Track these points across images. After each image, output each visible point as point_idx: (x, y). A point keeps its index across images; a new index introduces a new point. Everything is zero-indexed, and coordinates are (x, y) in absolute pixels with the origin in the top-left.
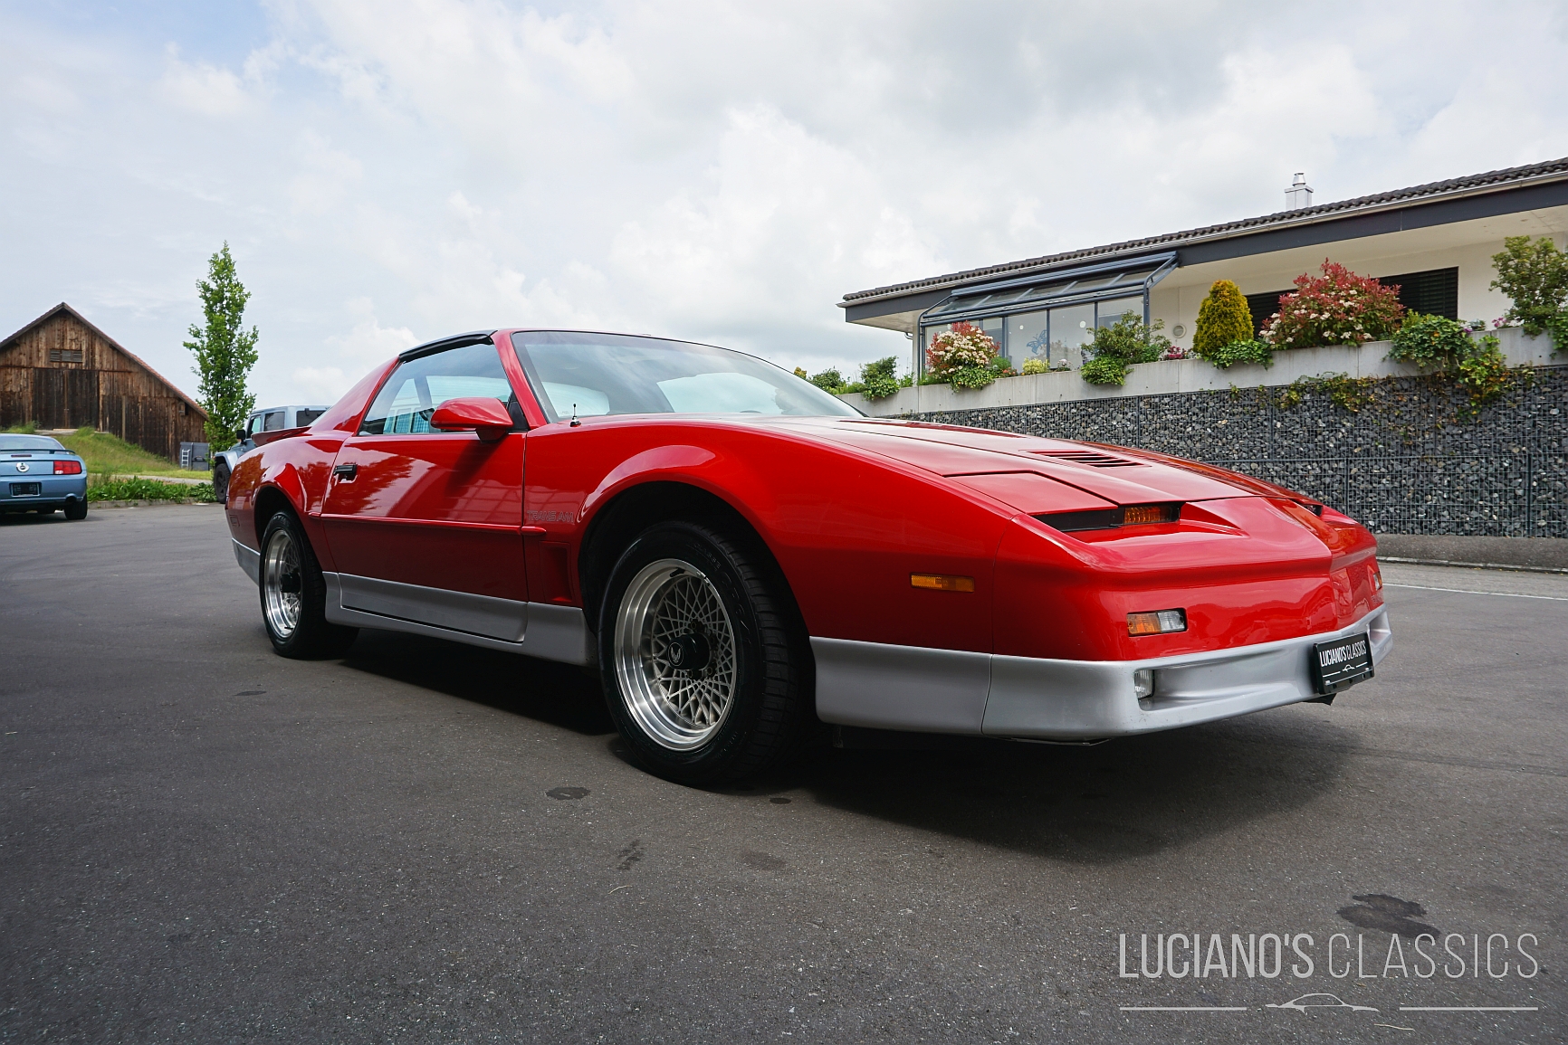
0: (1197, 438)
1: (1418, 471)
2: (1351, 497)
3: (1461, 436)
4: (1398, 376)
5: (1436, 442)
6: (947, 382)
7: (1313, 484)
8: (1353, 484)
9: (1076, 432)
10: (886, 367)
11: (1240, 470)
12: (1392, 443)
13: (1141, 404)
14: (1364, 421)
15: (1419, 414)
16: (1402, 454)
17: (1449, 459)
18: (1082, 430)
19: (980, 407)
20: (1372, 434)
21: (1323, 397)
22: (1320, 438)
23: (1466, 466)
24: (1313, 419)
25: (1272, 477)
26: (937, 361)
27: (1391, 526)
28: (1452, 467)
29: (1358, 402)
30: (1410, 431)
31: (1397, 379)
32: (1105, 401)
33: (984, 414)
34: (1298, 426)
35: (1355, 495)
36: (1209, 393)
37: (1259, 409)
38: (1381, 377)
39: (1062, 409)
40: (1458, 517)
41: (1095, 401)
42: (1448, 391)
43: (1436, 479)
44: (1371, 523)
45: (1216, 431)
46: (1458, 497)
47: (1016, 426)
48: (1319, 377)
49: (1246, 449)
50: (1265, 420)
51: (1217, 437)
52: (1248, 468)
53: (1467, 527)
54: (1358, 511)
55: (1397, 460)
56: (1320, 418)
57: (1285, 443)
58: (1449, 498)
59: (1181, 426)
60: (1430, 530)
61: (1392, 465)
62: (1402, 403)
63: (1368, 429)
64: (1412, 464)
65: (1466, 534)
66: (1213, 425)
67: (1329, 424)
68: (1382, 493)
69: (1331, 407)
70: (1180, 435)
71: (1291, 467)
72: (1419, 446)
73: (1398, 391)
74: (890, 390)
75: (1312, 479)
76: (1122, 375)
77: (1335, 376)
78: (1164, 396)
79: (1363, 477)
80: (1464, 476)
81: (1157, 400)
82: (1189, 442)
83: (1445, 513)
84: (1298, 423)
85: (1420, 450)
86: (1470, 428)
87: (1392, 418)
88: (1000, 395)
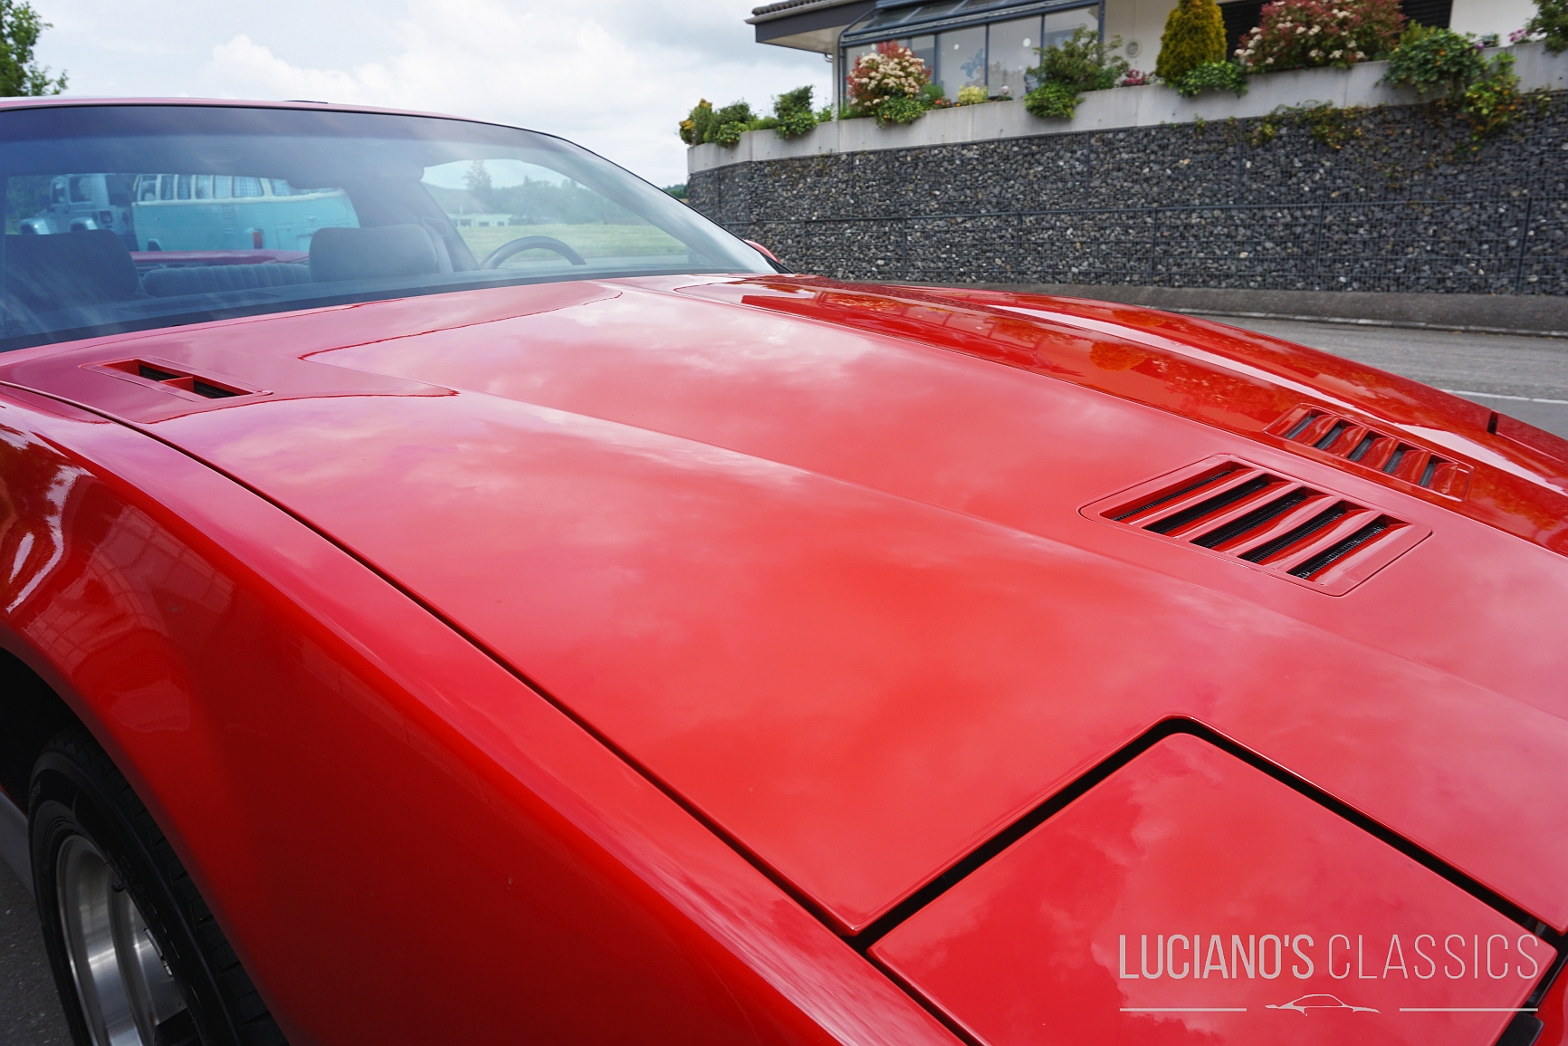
0: (1155, 181)
1: (1401, 219)
2: (1322, 249)
3: (1455, 176)
4: (1391, 104)
5: (1425, 184)
6: (872, 116)
7: (1282, 234)
8: (1327, 235)
9: (1018, 174)
10: (801, 99)
11: (1201, 217)
12: (1376, 186)
13: (1093, 141)
14: (1347, 160)
15: (1410, 151)
16: (1385, 199)
17: (1438, 205)
18: (1024, 172)
19: (909, 146)
20: (1353, 176)
21: (1302, 131)
22: (1294, 180)
23: (1455, 213)
24: (1287, 158)
25: (1237, 226)
26: (859, 90)
27: (1365, 283)
28: (1440, 214)
29: (1342, 136)
30: (1398, 172)
31: (1391, 109)
32: (1050, 137)
33: (914, 153)
34: (1270, 166)
35: (1328, 247)
36: (1170, 127)
37: (1227, 146)
38: (1371, 106)
39: (1002, 147)
40: (1440, 272)
41: (1040, 137)
42: (1447, 123)
44: (1342, 279)
45: (1176, 172)
46: (1443, 249)
47: (950, 167)
48: (1300, 107)
49: (1208, 194)
50: (1234, 159)
51: (1177, 180)
52: (1210, 215)
53: (1449, 284)
54: (1330, 266)
55: (1379, 206)
56: (1296, 156)
57: (1254, 186)
58: (1432, 251)
59: (1137, 167)
60: (1408, 287)
61: (1373, 212)
62: (1392, 138)
63: (1350, 169)
64: (1395, 210)
65: (1447, 292)
66: (1174, 166)
67: (1307, 164)
68: (1358, 245)
69: (1310, 142)
70: (1135, 177)
71: (1259, 215)
72: (1405, 189)
73: (1389, 123)
74: (806, 125)
75: (1280, 228)
76: (1072, 106)
77: (1318, 105)
78: (1117, 131)
79: (1338, 226)
80: (1452, 224)
81: (1111, 136)
82: (1145, 185)
83: (1426, 268)
84: (1270, 162)
85: (1407, 193)
86: (1467, 167)
87: (1379, 156)
88: (932, 131)
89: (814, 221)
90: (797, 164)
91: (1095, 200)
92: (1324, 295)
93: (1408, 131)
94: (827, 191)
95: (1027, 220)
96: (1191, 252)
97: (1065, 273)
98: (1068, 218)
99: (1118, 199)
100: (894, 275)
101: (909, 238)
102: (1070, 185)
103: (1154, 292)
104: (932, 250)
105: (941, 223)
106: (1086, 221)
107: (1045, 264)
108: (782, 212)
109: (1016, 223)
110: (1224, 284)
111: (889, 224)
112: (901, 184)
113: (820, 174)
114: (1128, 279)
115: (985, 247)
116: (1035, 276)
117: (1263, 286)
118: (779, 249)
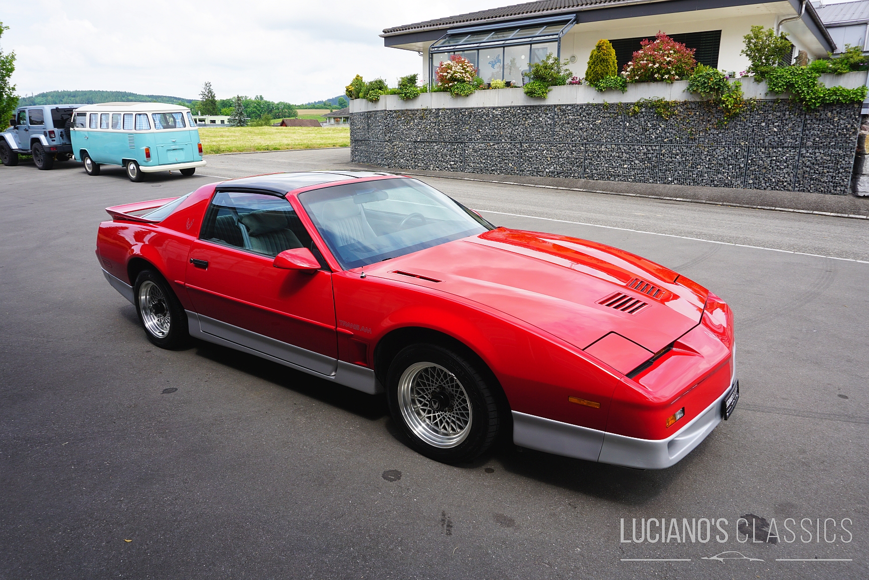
0: (585, 130)
1: (695, 152)
2: (661, 165)
3: (718, 135)
4: (690, 101)
5: (705, 137)
6: (448, 91)
7: (642, 157)
8: (662, 158)
9: (520, 123)
10: (412, 80)
11: (606, 148)
12: (684, 137)
13: (556, 109)
14: (671, 124)
15: (698, 122)
16: (688, 143)
17: (711, 147)
18: (523, 122)
19: (467, 107)
20: (674, 132)
21: (651, 110)
22: (648, 132)
23: (718, 151)
24: (645, 122)
25: (622, 153)
26: (442, 79)
27: (679, 181)
28: (711, 151)
29: (669, 114)
30: (693, 131)
31: (690, 103)
32: (536, 106)
33: (469, 110)
34: (637, 126)
35: (663, 164)
36: (592, 105)
37: (618, 115)
38: (682, 101)
39: (512, 110)
40: (712, 177)
41: (531, 106)
42: (714, 110)
43: (703, 157)
44: (670, 179)
45: (595, 126)
46: (713, 167)
47: (487, 118)
48: (650, 99)
49: (610, 137)
50: (621, 121)
51: (595, 129)
52: (610, 147)
53: (716, 182)
54: (664, 173)
55: (685, 146)
56: (649, 121)
57: (630, 135)
58: (708, 167)
59: (577, 123)
60: (698, 183)
61: (683, 149)
62: (690, 116)
63: (672, 129)
64: (692, 148)
65: (715, 186)
66: (594, 123)
67: (654, 125)
68: (676, 164)
69: (655, 116)
70: (576, 127)
71: (632, 148)
72: (696, 139)
73: (689, 109)
74: (415, 94)
75: (642, 154)
76: (546, 92)
77: (658, 99)
78: (567, 105)
79: (668, 154)
80: (717, 156)
82: (580, 131)
83: (706, 175)
84: (637, 124)
85: (697, 141)
86: (723, 131)
87: (685, 124)
88: (478, 100)
89: (418, 142)
90: (410, 113)
91: (557, 137)
92: (662, 186)
93: (698, 113)
94: (425, 127)
95: (525, 146)
96: (602, 164)
97: (543, 172)
98: (544, 145)
99: (568, 137)
100: (459, 169)
101: (467, 152)
102: (545, 129)
103: (585, 182)
104: (478, 158)
105: (482, 145)
106: (553, 147)
107: (533, 167)
108: (402, 136)
109: (519, 147)
110: (617, 180)
111: (456, 145)
112: (463, 125)
113: (421, 118)
114: (572, 175)
115: (504, 158)
116: (528, 172)
117: (634, 181)
118: (400, 155)
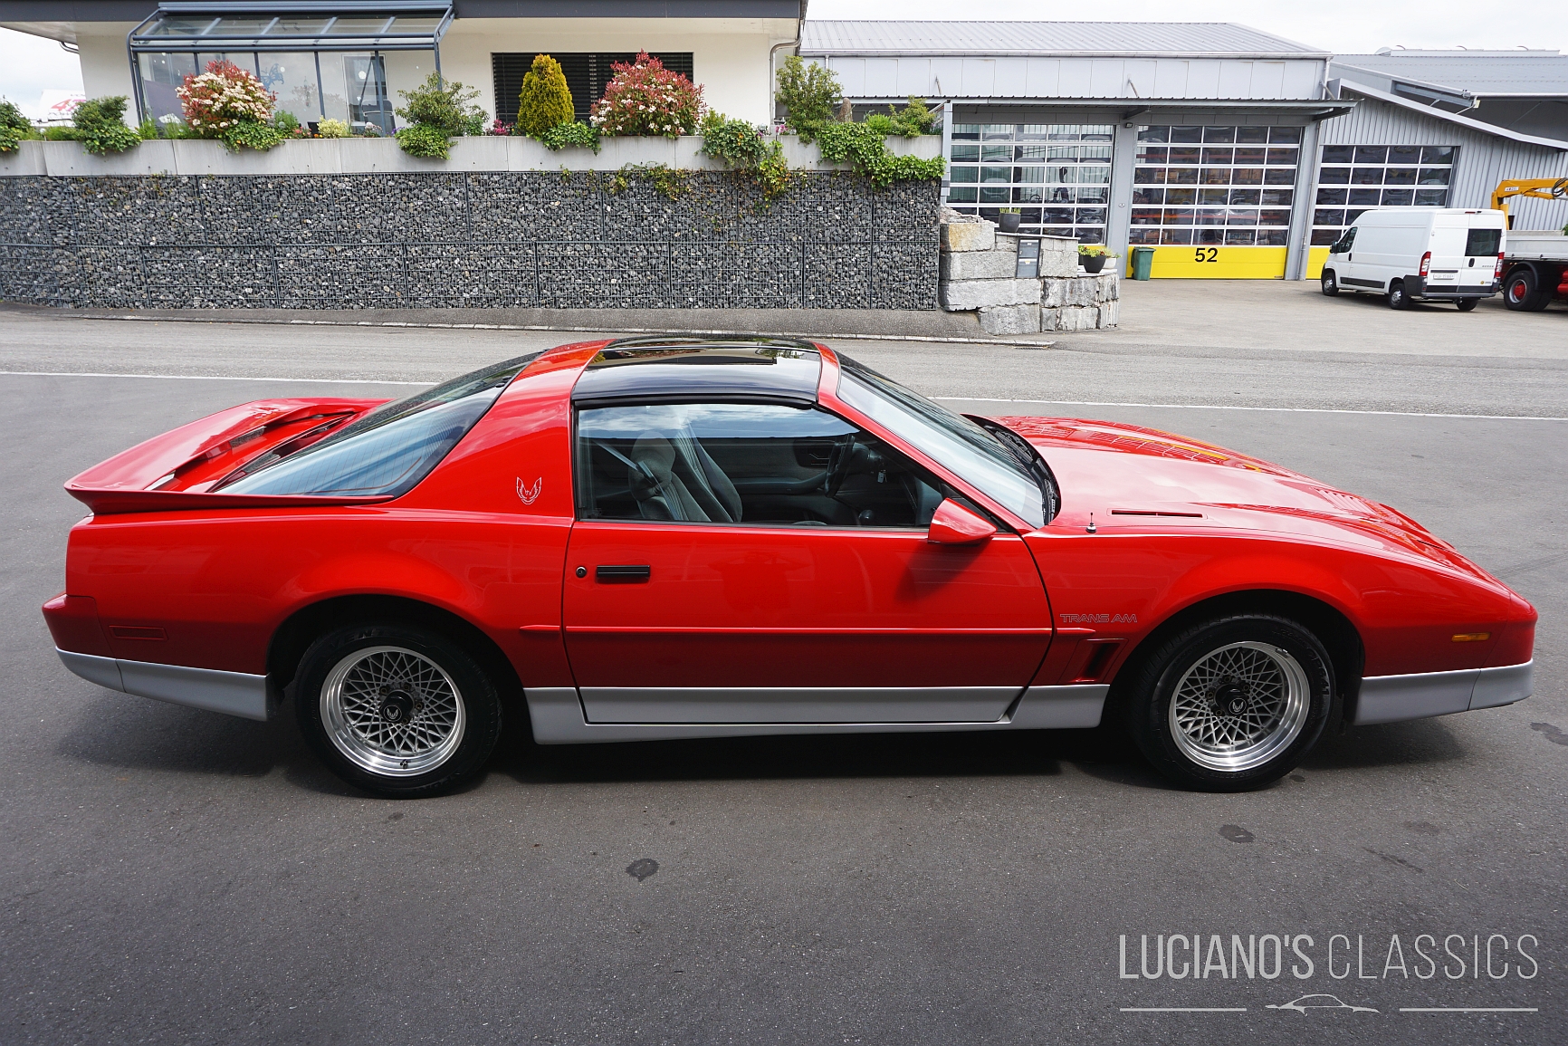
0: (531, 219)
1: (726, 255)
2: (673, 277)
3: (757, 225)
4: (708, 169)
5: (738, 230)
6: (218, 139)
7: (641, 265)
8: (675, 265)
9: (397, 206)
10: (109, 110)
11: (575, 250)
12: (705, 230)
13: (469, 181)
14: (682, 209)
15: (725, 205)
16: (713, 239)
17: (748, 245)
18: (403, 206)
19: (268, 173)
20: (689, 221)
21: (647, 185)
22: (646, 222)
23: (759, 250)
24: (638, 205)
25: (605, 258)
26: (198, 111)
27: (706, 302)
28: (750, 252)
29: (677, 191)
30: (719, 219)
31: (709, 173)
32: (427, 175)
33: (276, 181)
34: (626, 211)
35: (677, 274)
36: (540, 174)
37: (589, 193)
38: (695, 170)
39: (377, 180)
40: (755, 293)
41: (416, 174)
42: (746, 186)
43: (739, 262)
44: (691, 299)
45: (549, 211)
46: (755, 277)
47: (321, 197)
48: (643, 166)
49: (579, 231)
50: (596, 203)
51: (551, 218)
52: (582, 249)
53: (762, 301)
54: (680, 289)
55: (709, 244)
56: (645, 204)
57: (616, 226)
58: (748, 278)
59: (514, 206)
60: (736, 305)
61: (705, 249)
62: (711, 195)
63: (686, 216)
64: (720, 248)
65: (762, 307)
66: (546, 206)
67: (653, 210)
68: (698, 274)
69: (654, 194)
70: (513, 214)
71: (622, 249)
72: (725, 232)
73: (708, 183)
75: (640, 260)
76: (446, 148)
77: (657, 166)
78: (492, 174)
79: (682, 259)
80: (759, 259)
81: (486, 177)
82: (522, 222)
83: (746, 290)
84: (625, 207)
85: (727, 236)
86: (764, 219)
87: (705, 208)
88: (291, 160)
89: (153, 247)
90: (118, 183)
91: (478, 233)
92: (680, 311)
93: (722, 191)
94: (167, 216)
95: (413, 250)
96: (570, 279)
97: (457, 299)
98: (454, 249)
99: (499, 233)
100: (267, 303)
101: (281, 266)
102: (452, 219)
103: (544, 313)
104: (310, 278)
105: (318, 251)
106: (472, 252)
107: (436, 291)
108: (103, 235)
109: (401, 253)
110: (601, 305)
111: (253, 252)
112: (264, 211)
113: (153, 195)
114: (517, 302)
115: (371, 275)
116: (427, 302)
117: (633, 305)
118: (106, 277)
